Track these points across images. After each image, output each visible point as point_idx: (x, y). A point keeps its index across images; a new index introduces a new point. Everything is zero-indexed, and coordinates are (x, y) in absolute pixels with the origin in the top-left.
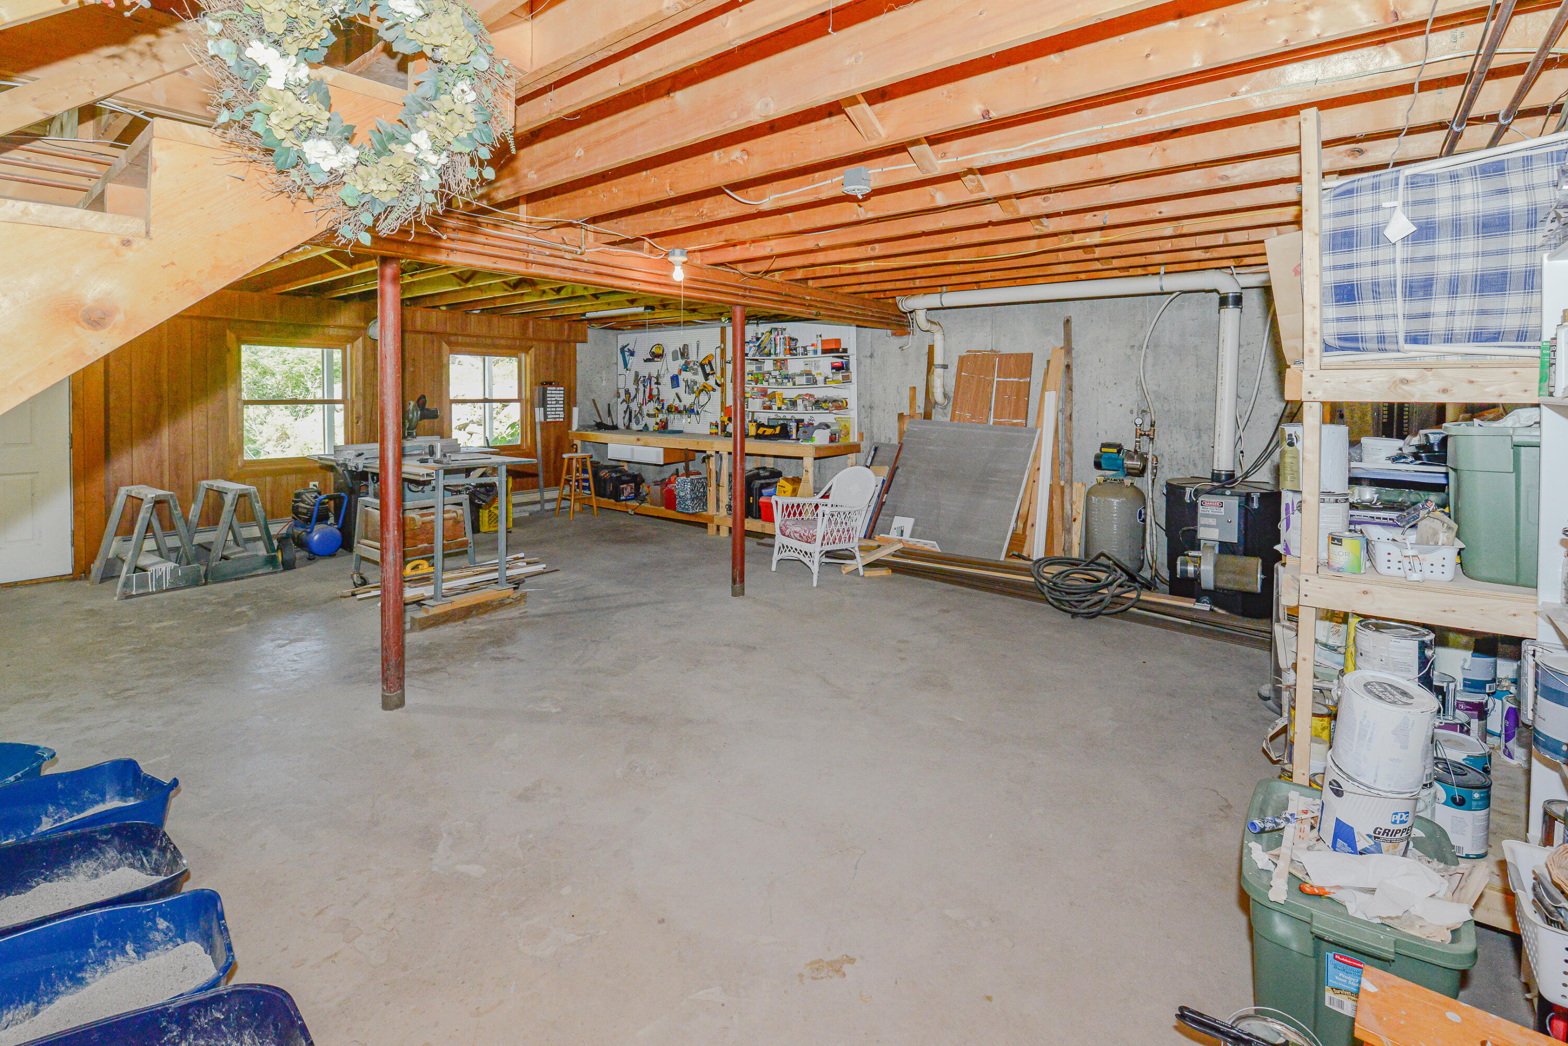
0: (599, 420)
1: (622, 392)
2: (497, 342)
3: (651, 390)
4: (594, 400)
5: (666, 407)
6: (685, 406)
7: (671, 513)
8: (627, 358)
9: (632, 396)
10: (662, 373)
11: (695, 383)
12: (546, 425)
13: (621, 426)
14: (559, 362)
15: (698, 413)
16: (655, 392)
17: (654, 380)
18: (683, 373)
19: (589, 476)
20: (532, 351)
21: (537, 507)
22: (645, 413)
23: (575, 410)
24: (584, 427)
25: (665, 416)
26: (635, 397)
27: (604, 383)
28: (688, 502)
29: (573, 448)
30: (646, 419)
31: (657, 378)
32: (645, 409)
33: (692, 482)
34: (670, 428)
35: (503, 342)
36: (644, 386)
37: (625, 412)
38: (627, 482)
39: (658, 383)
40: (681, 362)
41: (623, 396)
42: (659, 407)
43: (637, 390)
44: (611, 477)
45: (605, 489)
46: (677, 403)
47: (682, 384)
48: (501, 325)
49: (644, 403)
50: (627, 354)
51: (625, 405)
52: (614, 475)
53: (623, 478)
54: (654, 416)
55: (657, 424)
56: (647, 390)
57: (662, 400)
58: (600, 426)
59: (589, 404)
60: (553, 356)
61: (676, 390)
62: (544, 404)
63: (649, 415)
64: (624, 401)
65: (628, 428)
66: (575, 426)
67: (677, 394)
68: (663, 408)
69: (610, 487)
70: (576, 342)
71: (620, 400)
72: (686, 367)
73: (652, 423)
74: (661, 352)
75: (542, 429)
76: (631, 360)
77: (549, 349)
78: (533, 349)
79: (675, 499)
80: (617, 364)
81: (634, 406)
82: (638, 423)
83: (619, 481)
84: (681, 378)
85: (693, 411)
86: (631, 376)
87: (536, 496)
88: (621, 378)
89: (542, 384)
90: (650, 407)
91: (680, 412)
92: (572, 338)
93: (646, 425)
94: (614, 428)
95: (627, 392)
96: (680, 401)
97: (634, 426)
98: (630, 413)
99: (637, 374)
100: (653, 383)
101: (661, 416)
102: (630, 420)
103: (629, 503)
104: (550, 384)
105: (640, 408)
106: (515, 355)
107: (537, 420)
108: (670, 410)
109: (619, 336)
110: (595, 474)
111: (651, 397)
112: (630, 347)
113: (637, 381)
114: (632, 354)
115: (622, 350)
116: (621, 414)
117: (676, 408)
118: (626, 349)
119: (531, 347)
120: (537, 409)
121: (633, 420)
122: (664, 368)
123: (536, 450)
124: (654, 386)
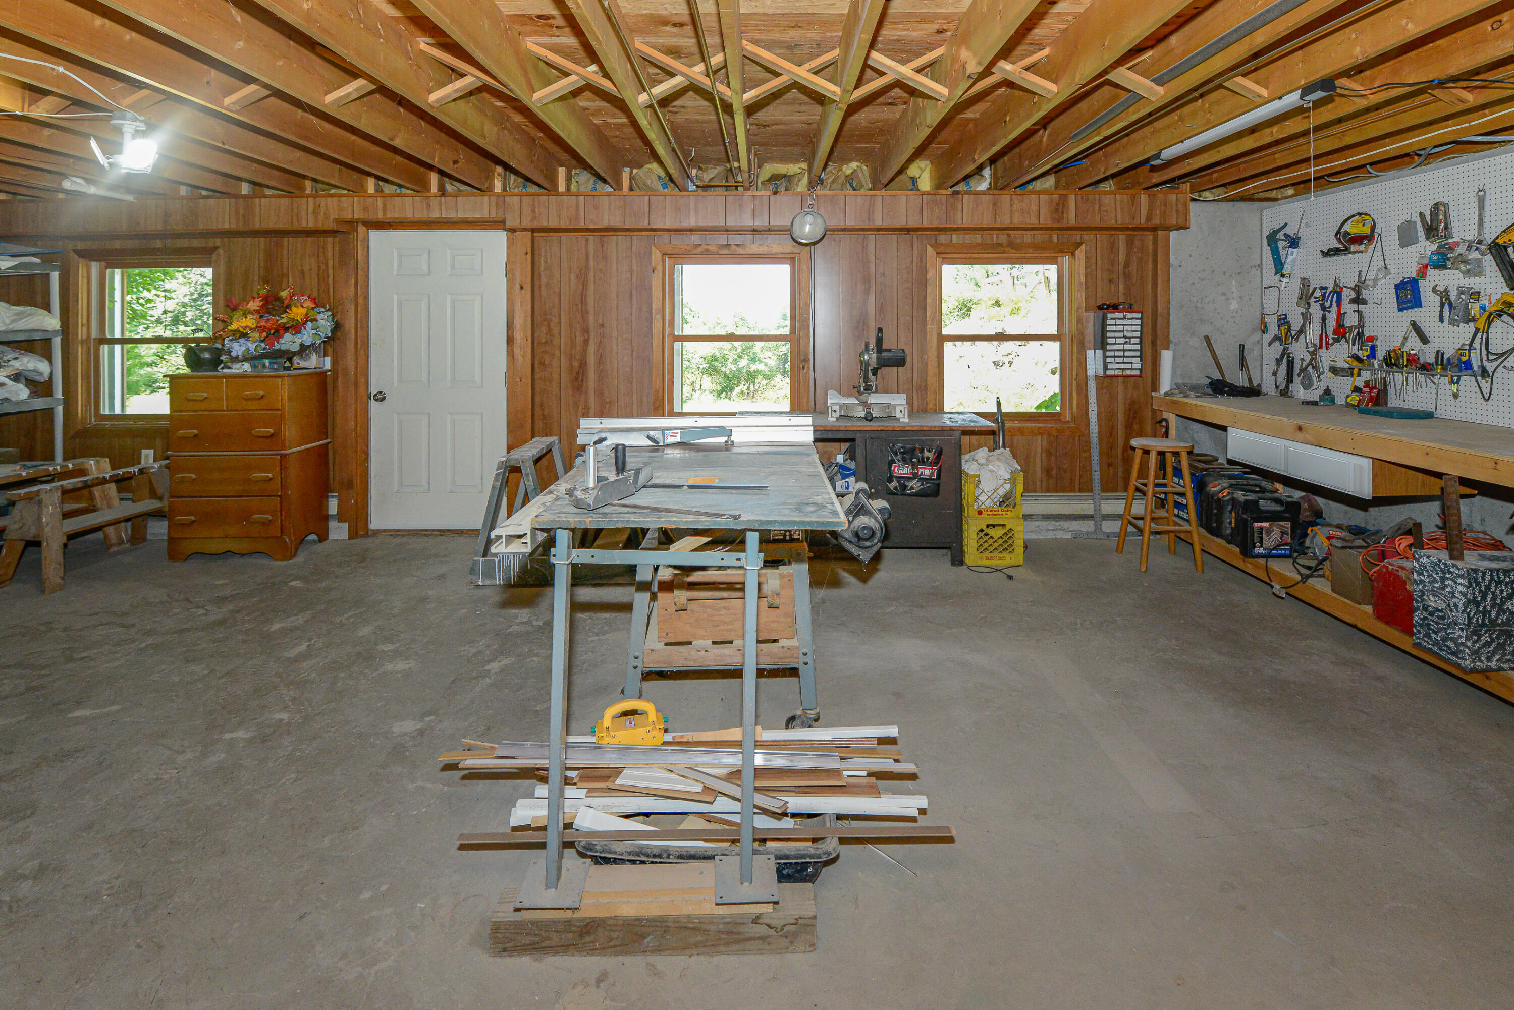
0: (1217, 376)
1: (1272, 322)
2: (1018, 237)
3: (1340, 315)
4: (1207, 338)
5: (1381, 353)
6: (1439, 355)
7: (1393, 634)
8: (1283, 253)
9: (1295, 328)
10: (1371, 275)
11: (1476, 295)
12: (1106, 381)
13: (1268, 387)
14: (1133, 267)
15: (1484, 372)
16: (1351, 320)
17: (1348, 295)
18: (1431, 272)
19: (1187, 484)
20: (1080, 253)
21: (1087, 526)
22: (1325, 363)
23: (1166, 356)
24: (1180, 388)
25: (1380, 375)
26: (1301, 332)
27: (1234, 306)
28: (1459, 634)
29: (1161, 429)
30: (1328, 380)
31: (1357, 289)
32: (1326, 357)
33: (1472, 576)
34: (1394, 402)
35: (1028, 237)
36: (1323, 308)
37: (1279, 362)
38: (1273, 517)
39: (1358, 300)
40: (1427, 247)
41: (1273, 331)
42: (1363, 354)
43: (1306, 317)
44: (1234, 501)
45: (1220, 522)
46: (1414, 345)
47: (1430, 301)
48: (1015, 207)
49: (1324, 343)
50: (1281, 244)
51: (1277, 348)
52: (1240, 496)
53: (1265, 505)
54: (1349, 372)
55: (1356, 390)
56: (1332, 317)
57: (1371, 339)
58: (1219, 388)
59: (1196, 343)
60: (1122, 257)
61: (1413, 314)
62: (1102, 343)
63: (1334, 370)
64: (1276, 338)
65: (1285, 393)
66: (1165, 385)
67: (1414, 325)
68: (1373, 354)
69: (1230, 520)
70: (1169, 228)
71: (1267, 338)
72: (1441, 261)
73: (1342, 388)
74: (1367, 230)
75: (1099, 390)
76: (1291, 257)
77: (1113, 246)
78: (1083, 247)
79: (1412, 611)
80: (1260, 266)
81: (1299, 351)
82: (1307, 386)
83: (1252, 510)
84: (1425, 286)
85: (1468, 365)
86: (1291, 288)
87: (1085, 506)
88: (1270, 297)
89: (1100, 308)
90: (1340, 353)
91: (1425, 368)
92: (1156, 221)
93: (1328, 392)
94: (1253, 392)
95: (1283, 321)
96: (1424, 340)
97: (1299, 391)
98: (1291, 364)
99: (1305, 283)
100: (1345, 300)
101: (1366, 375)
102: (1290, 379)
103: (1274, 565)
104: (1115, 308)
105: (1313, 354)
106: (1052, 261)
107: (1091, 372)
108: (1392, 361)
109: (1265, 212)
110: (1200, 486)
111: (1341, 332)
112: (1291, 231)
113: (1305, 296)
114: (1294, 242)
115: (1272, 239)
116: (1270, 365)
117: (1413, 360)
118: (1281, 235)
119: (1079, 245)
120: (1090, 353)
121: (1297, 380)
122: (1378, 263)
123: (1087, 425)
124: (1347, 307)
